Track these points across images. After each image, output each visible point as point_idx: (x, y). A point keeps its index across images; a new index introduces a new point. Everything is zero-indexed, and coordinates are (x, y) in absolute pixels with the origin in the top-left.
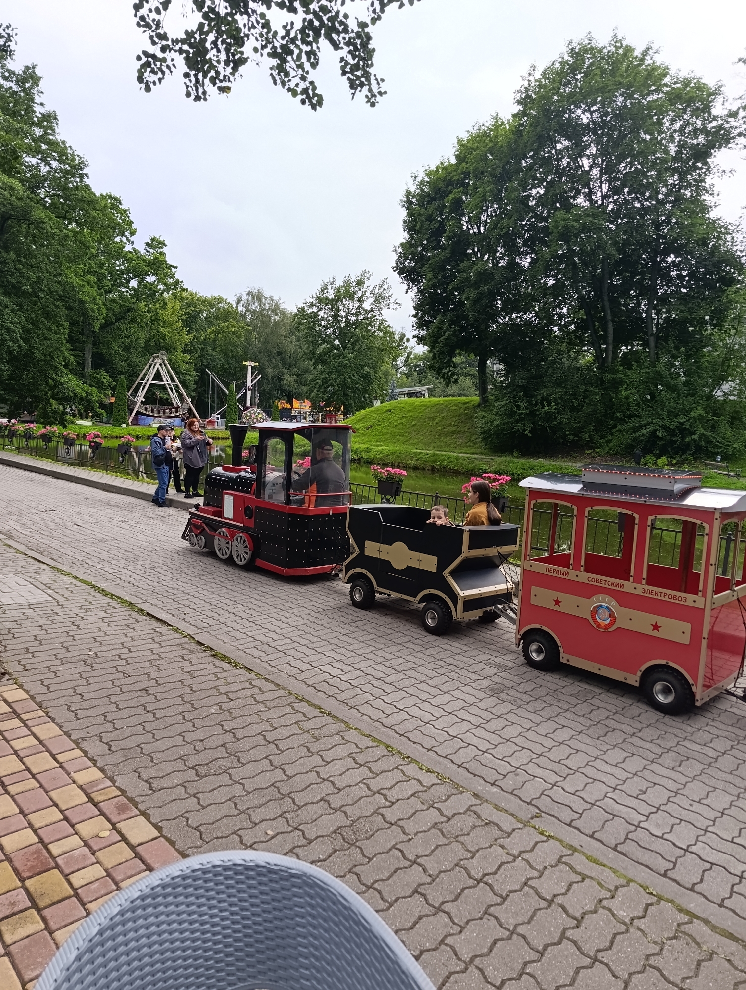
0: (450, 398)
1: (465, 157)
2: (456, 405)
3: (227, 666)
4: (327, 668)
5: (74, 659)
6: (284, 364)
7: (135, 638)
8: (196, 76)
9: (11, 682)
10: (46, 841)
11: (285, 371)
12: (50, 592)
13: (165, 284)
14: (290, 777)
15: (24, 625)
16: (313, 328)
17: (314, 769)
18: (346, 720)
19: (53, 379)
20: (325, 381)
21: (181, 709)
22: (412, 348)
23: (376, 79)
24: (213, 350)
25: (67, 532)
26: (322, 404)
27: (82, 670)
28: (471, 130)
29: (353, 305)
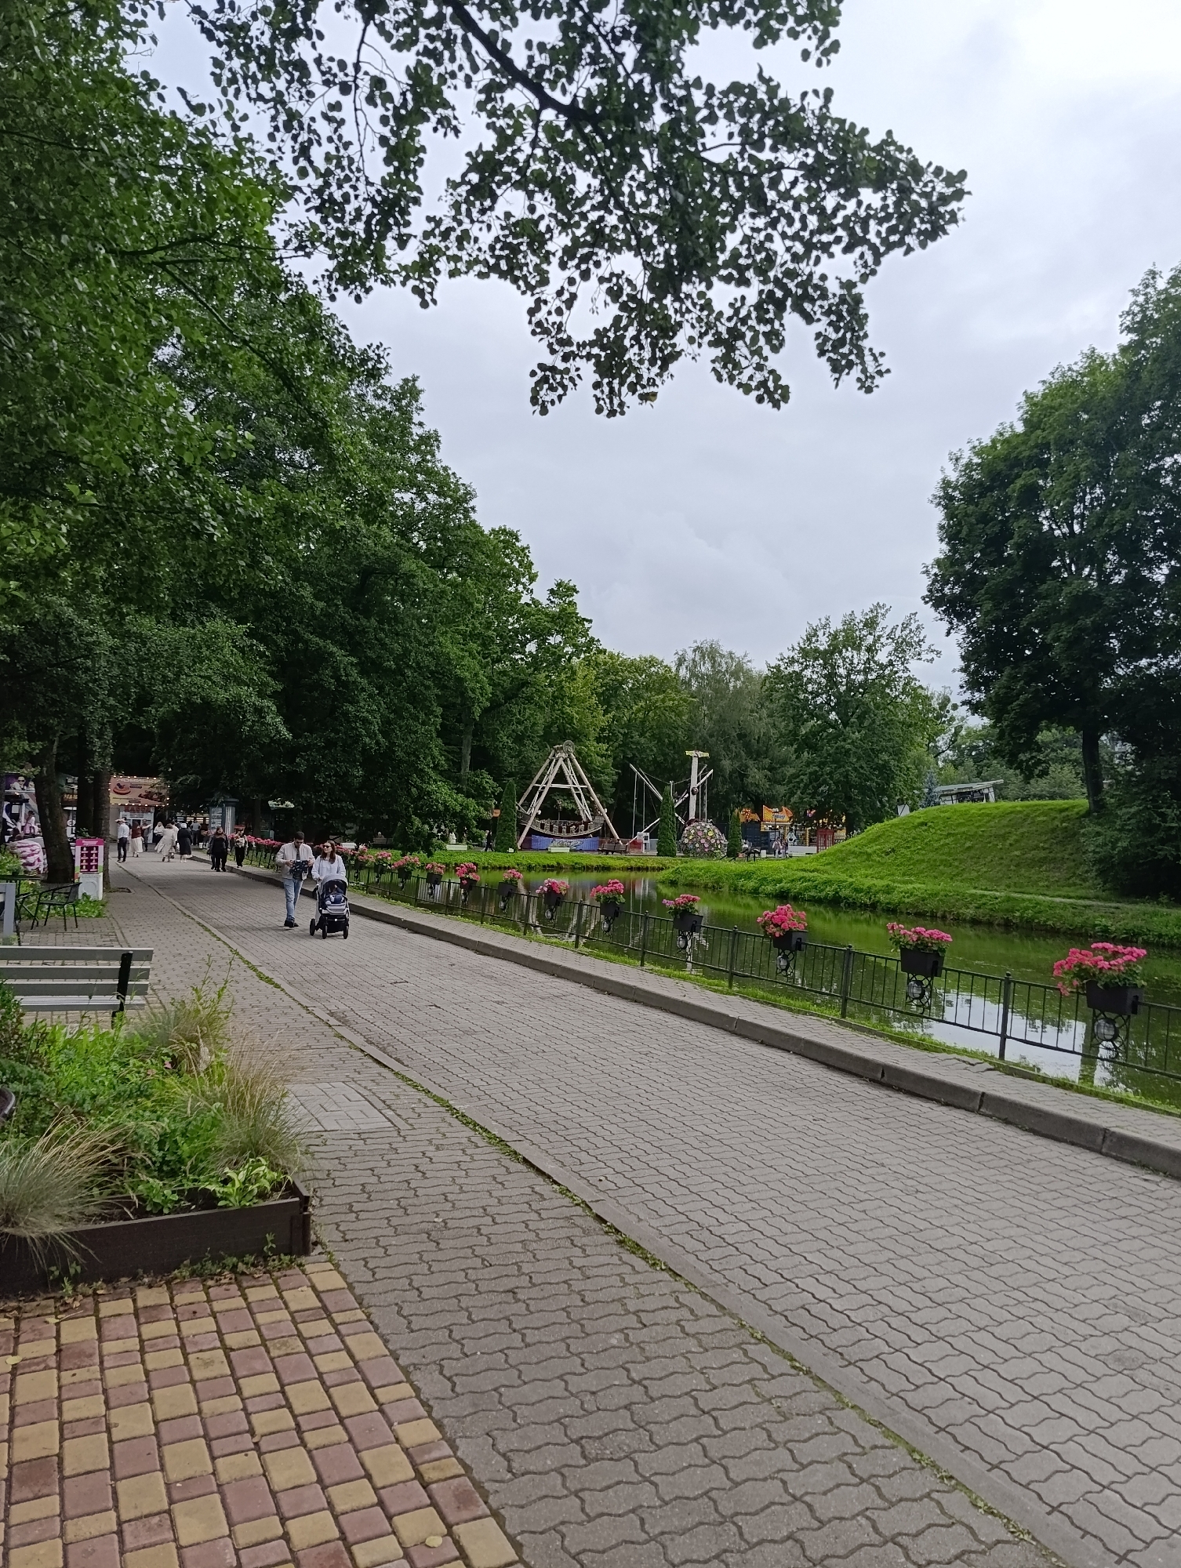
0: (1036, 802)
1: (1040, 421)
2: (1044, 814)
3: (640, 1264)
4: (809, 1284)
5: (414, 1229)
6: (749, 753)
7: (504, 1200)
8: (610, 384)
9: (325, 1257)
10: (351, 1538)
11: (750, 763)
12: (390, 1113)
13: (574, 645)
14: (737, 1484)
15: (349, 1166)
16: (794, 696)
17: (776, 1475)
18: (838, 1387)
19: (417, 787)
20: (815, 778)
21: (565, 1331)
22: (963, 719)
23: (873, 355)
24: (641, 735)
25: (421, 1016)
26: (811, 813)
27: (423, 1247)
28: (1049, 378)
29: (859, 658)
